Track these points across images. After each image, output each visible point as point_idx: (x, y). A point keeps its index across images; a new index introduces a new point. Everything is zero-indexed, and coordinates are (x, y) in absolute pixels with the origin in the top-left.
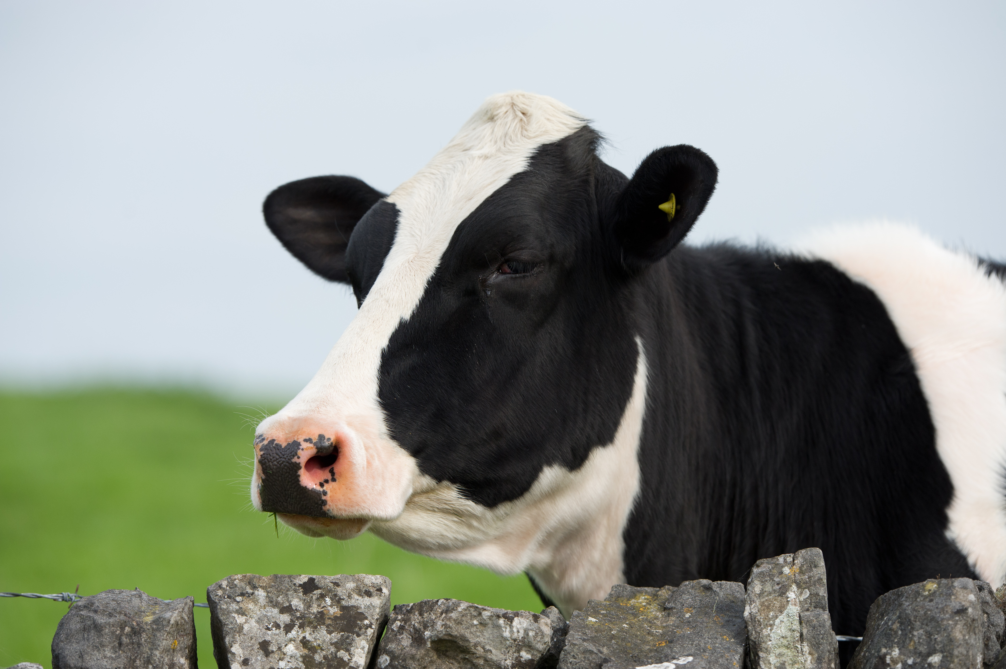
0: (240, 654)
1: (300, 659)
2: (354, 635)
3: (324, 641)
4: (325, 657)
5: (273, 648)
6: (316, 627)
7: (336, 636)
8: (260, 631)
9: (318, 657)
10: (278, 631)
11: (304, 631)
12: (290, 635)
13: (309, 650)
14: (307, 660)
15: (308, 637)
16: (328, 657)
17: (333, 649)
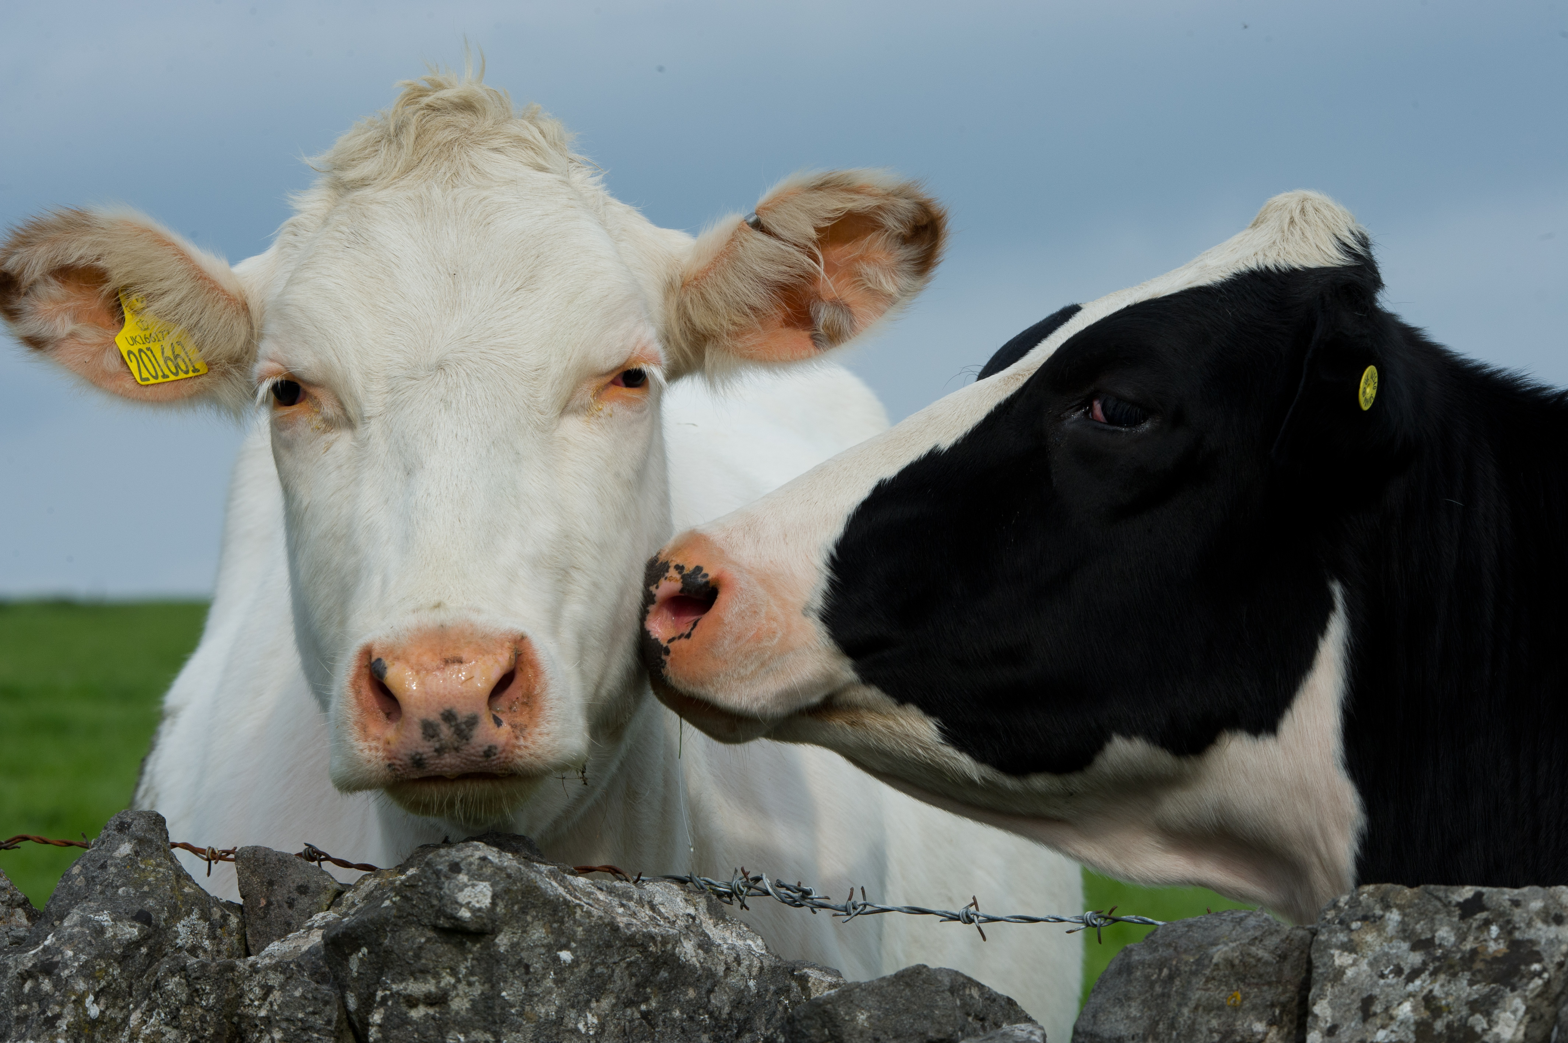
0: (1326, 1017)
1: (1413, 1028)
2: (1506, 988)
3: (1458, 998)
4: (1449, 1026)
5: (1378, 1008)
6: (1455, 975)
7: (1479, 990)
8: (1369, 978)
9: (1439, 1025)
10: (1395, 981)
11: (1434, 981)
12: (1411, 987)
13: (1432, 1011)
14: (1422, 1029)
15: (1437, 991)
16: (1453, 1025)
17: (1465, 1012)
